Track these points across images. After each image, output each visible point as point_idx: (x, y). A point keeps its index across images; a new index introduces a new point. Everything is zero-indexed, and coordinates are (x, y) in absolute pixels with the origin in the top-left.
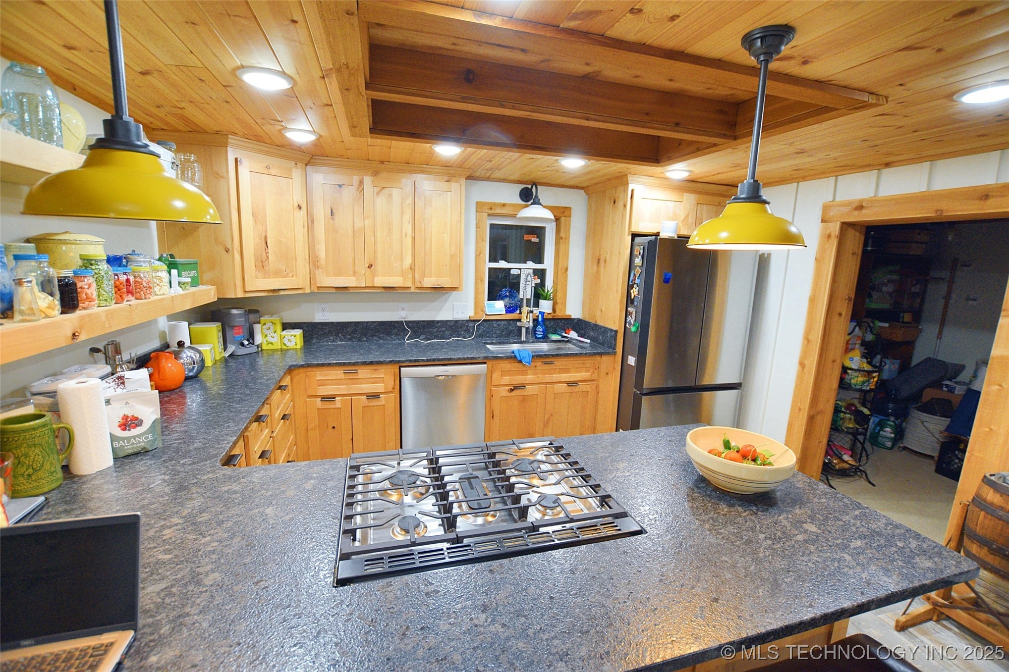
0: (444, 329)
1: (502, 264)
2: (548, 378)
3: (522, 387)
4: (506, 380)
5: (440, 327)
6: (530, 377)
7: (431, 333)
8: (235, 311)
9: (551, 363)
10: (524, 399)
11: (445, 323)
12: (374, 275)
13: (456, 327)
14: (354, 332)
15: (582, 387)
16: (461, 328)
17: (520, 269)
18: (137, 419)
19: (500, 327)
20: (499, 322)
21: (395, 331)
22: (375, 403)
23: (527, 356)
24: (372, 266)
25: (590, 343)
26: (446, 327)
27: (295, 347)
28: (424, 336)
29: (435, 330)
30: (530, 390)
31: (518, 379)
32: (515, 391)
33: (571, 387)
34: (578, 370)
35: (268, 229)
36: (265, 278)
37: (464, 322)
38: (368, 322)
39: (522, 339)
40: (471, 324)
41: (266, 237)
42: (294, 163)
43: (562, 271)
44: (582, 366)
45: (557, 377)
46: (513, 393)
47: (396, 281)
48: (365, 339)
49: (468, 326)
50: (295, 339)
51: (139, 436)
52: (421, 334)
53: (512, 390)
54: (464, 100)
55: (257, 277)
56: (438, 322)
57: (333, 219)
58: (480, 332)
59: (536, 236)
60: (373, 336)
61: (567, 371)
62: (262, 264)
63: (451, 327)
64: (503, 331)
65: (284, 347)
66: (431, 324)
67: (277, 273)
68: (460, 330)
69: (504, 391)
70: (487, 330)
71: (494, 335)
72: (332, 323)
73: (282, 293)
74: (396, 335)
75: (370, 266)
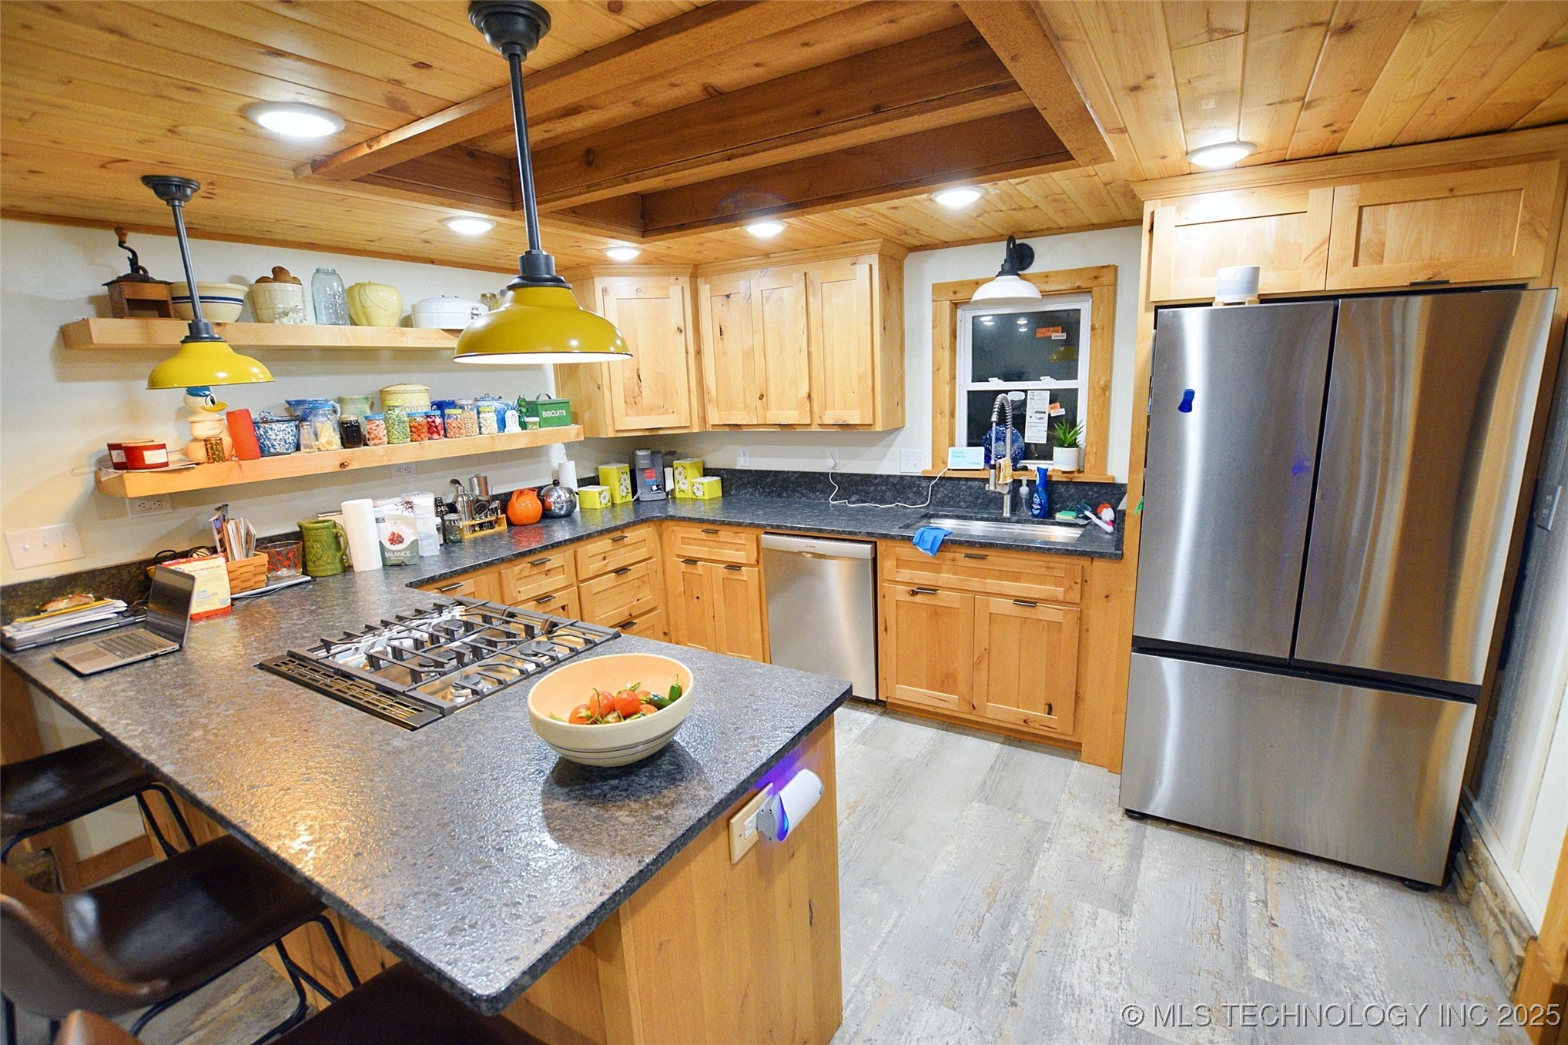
0: (884, 488)
1: (995, 384)
2: (975, 583)
3: (932, 590)
4: (906, 574)
5: (879, 484)
6: (945, 577)
7: (867, 493)
8: (640, 453)
9: (983, 558)
10: (936, 612)
11: (886, 479)
12: (766, 408)
13: (902, 487)
14: (774, 483)
15: (1046, 612)
16: (909, 487)
17: (1025, 391)
18: (400, 537)
19: (973, 491)
20: (970, 483)
21: (820, 487)
22: (736, 575)
23: (931, 539)
24: (763, 396)
25: (1112, 534)
26: (886, 485)
27: (703, 498)
28: (857, 497)
29: (873, 488)
30: (945, 598)
31: (925, 577)
32: (919, 596)
33: (1020, 608)
34: (1037, 579)
35: (641, 359)
36: (637, 415)
37: (914, 479)
38: (788, 472)
39: (1004, 515)
40: (924, 484)
41: (638, 370)
42: (673, 278)
43: (1103, 391)
44: (1043, 571)
45: (992, 584)
46: (918, 599)
47: (790, 416)
48: (785, 494)
49: (919, 486)
50: (711, 487)
51: (400, 551)
52: (854, 493)
53: (914, 593)
54: (590, 188)
55: (627, 414)
56: (876, 477)
57: (722, 339)
58: (939, 496)
59: (1060, 328)
60: (794, 491)
61: (1016, 577)
62: (633, 400)
63: (894, 485)
64: (978, 498)
65: (694, 497)
66: (866, 479)
67: (652, 410)
68: (908, 491)
69: (901, 593)
70: (950, 495)
71: (962, 504)
72: (750, 471)
73: (661, 432)
74: (822, 492)
75: (761, 397)
